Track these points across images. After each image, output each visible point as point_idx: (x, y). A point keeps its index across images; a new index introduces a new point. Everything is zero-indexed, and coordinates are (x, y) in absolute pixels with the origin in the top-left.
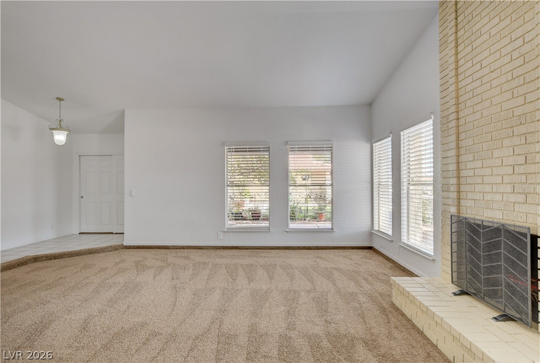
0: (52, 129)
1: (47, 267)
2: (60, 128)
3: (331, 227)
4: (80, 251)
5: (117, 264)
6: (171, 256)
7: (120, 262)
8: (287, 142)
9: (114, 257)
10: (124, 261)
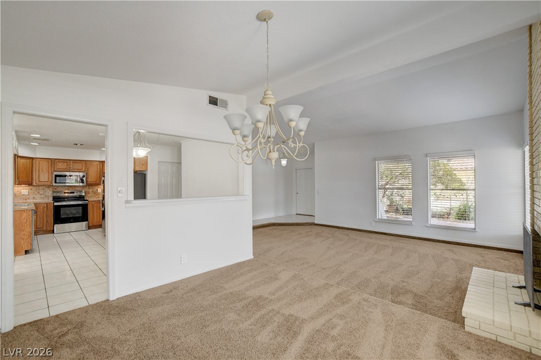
0: (280, 158)
1: (277, 229)
2: (284, 157)
3: (474, 227)
4: (293, 223)
5: (307, 232)
6: (338, 233)
7: (310, 232)
8: (427, 155)
9: (308, 228)
10: (312, 231)
